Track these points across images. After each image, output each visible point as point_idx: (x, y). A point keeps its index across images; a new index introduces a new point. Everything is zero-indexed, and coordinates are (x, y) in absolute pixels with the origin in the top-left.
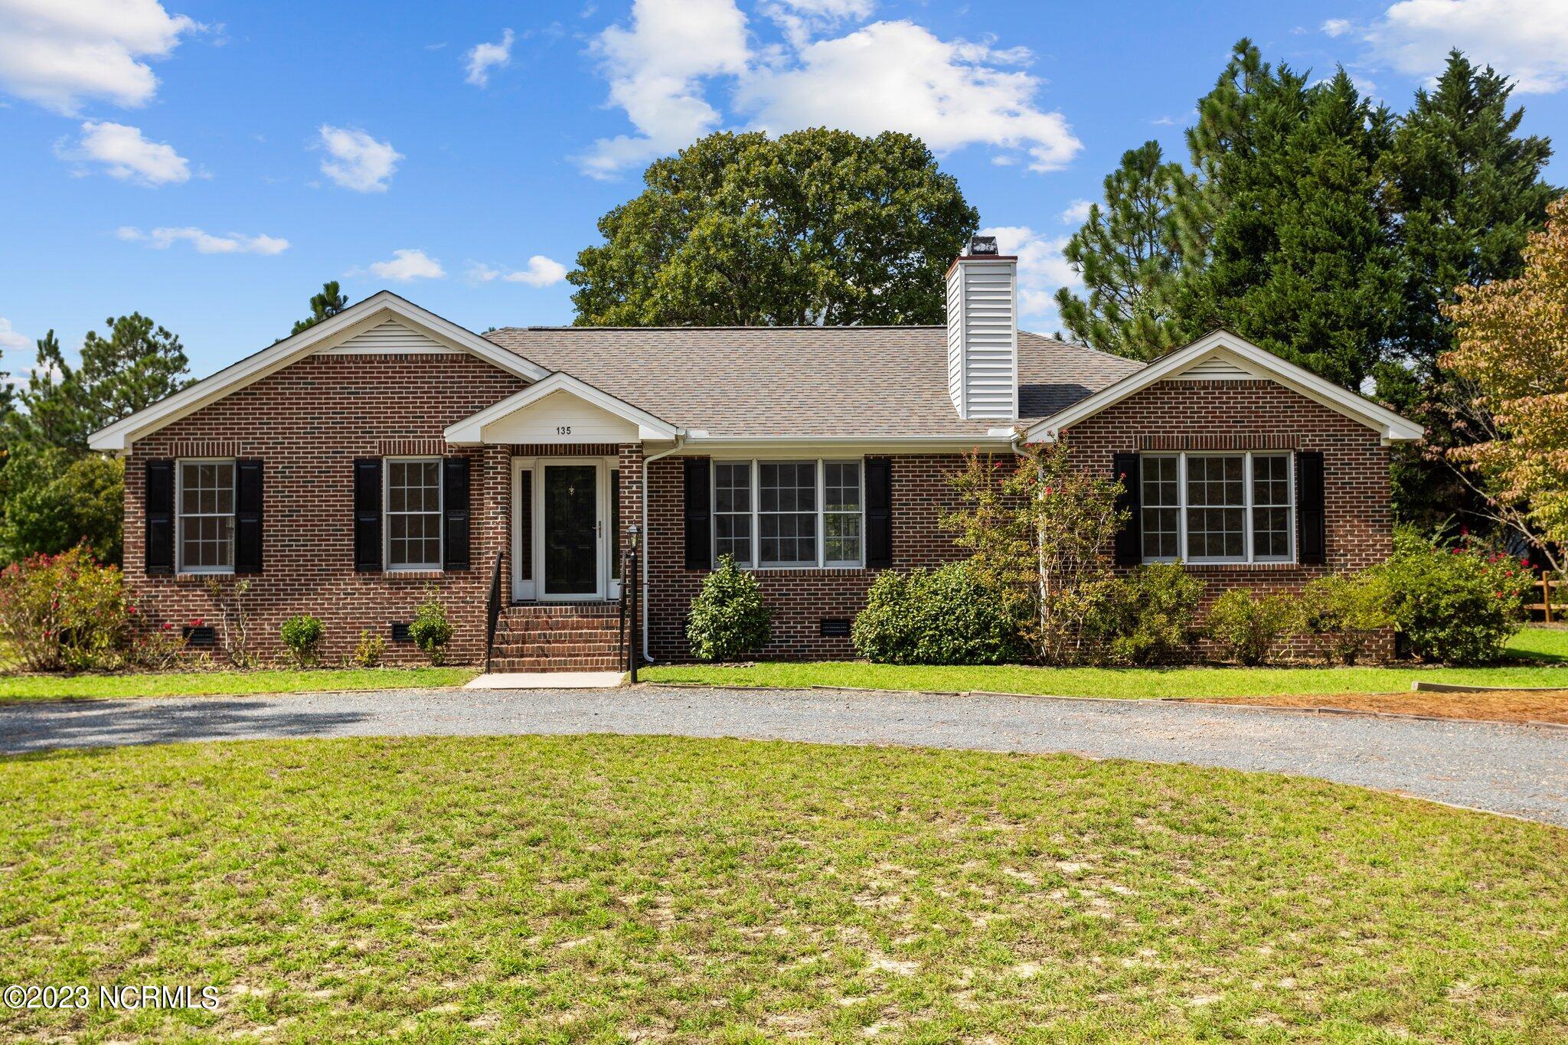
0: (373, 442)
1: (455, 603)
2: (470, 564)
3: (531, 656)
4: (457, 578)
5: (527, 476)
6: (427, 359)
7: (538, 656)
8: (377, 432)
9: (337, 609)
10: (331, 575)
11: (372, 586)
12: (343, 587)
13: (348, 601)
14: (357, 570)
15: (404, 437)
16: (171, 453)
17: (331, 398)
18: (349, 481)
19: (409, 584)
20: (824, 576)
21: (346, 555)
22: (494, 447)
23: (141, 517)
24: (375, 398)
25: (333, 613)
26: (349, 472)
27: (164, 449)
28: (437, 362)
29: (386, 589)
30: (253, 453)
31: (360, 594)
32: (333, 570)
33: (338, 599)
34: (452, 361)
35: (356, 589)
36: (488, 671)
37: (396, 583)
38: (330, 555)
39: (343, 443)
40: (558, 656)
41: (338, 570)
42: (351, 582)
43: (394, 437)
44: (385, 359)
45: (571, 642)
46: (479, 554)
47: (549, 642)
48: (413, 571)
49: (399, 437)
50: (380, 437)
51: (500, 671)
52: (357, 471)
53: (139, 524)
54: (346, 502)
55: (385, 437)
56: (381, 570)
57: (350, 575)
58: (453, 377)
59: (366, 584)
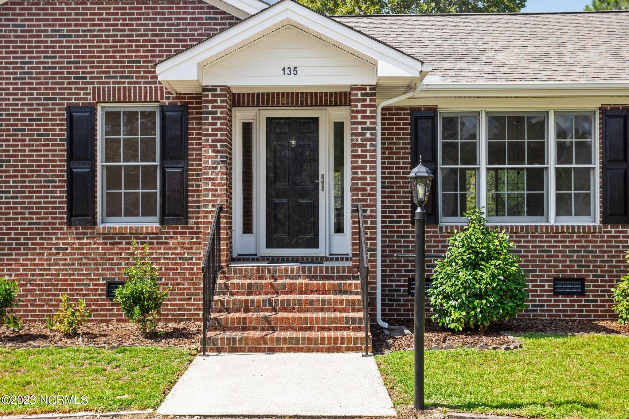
0: (86, 89)
1: (173, 259)
2: (188, 218)
3: (255, 329)
4: (175, 233)
5: (247, 128)
7: (263, 330)
8: (91, 78)
9: (49, 265)
10: (43, 229)
11: (85, 241)
12: (54, 241)
13: (60, 256)
14: (69, 224)
15: (119, 83)
17: (42, 42)
18: (61, 130)
19: (124, 238)
20: (557, 232)
21: (58, 208)
22: (213, 89)
24: (88, 41)
25: (45, 270)
26: (61, 120)
29: (99, 244)
31: (73, 249)
32: (45, 224)
33: (50, 254)
35: (68, 244)
36: (204, 351)
37: (108, 236)
38: (42, 208)
39: (54, 89)
40: (287, 329)
41: (49, 223)
42: (64, 236)
43: (108, 83)
45: (300, 311)
46: (198, 207)
47: (275, 310)
48: (129, 225)
49: (114, 83)
50: (93, 83)
51: (219, 350)
52: (71, 119)
54: (58, 152)
55: (99, 83)
56: (95, 223)
57: (62, 229)
59: (79, 239)
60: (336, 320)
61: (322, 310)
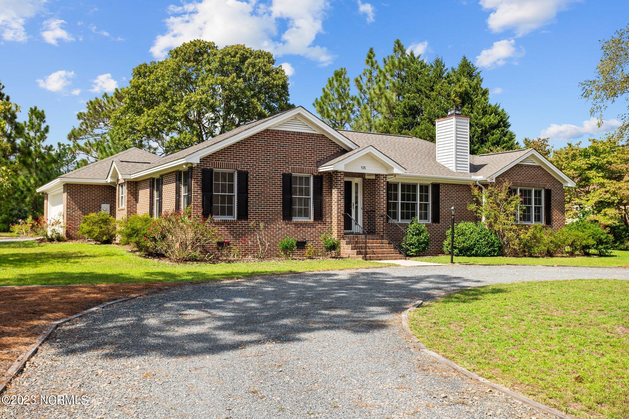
0: (289, 167)
1: (318, 233)
2: (323, 218)
4: (318, 223)
6: (308, 135)
8: (291, 163)
9: (276, 235)
10: (274, 221)
11: (288, 226)
12: (278, 226)
13: (280, 232)
14: (284, 219)
15: (300, 166)
16: (212, 166)
17: (274, 148)
18: (280, 183)
19: (302, 225)
21: (279, 213)
23: (200, 194)
24: (290, 149)
25: (275, 237)
26: (280, 179)
27: (209, 164)
28: (312, 136)
29: (293, 227)
30: (244, 168)
31: (284, 229)
32: (274, 219)
33: (276, 231)
34: (317, 137)
35: (283, 227)
37: (297, 225)
38: (273, 213)
39: (278, 166)
41: (276, 219)
42: (281, 224)
43: (296, 165)
44: (294, 133)
46: (326, 214)
48: (303, 220)
49: (298, 166)
50: (291, 165)
52: (283, 178)
53: (199, 197)
54: (279, 191)
55: (293, 165)
56: (292, 219)
57: (280, 221)
58: (317, 143)
59: (286, 225)
60: (391, 251)
61: (382, 249)
